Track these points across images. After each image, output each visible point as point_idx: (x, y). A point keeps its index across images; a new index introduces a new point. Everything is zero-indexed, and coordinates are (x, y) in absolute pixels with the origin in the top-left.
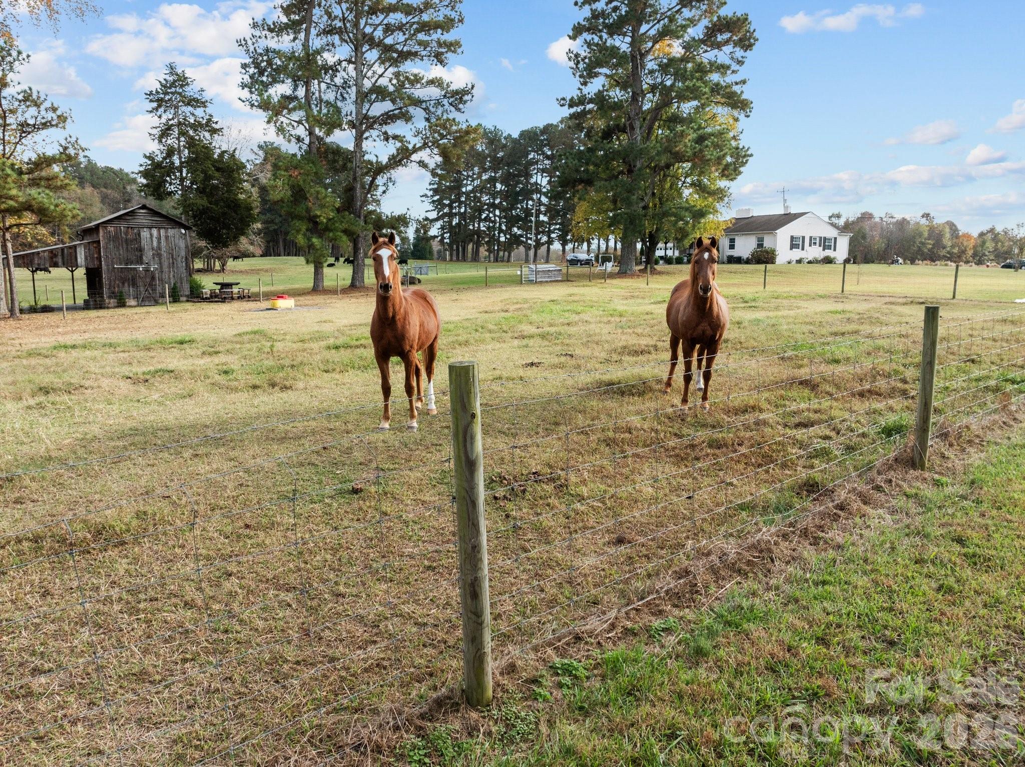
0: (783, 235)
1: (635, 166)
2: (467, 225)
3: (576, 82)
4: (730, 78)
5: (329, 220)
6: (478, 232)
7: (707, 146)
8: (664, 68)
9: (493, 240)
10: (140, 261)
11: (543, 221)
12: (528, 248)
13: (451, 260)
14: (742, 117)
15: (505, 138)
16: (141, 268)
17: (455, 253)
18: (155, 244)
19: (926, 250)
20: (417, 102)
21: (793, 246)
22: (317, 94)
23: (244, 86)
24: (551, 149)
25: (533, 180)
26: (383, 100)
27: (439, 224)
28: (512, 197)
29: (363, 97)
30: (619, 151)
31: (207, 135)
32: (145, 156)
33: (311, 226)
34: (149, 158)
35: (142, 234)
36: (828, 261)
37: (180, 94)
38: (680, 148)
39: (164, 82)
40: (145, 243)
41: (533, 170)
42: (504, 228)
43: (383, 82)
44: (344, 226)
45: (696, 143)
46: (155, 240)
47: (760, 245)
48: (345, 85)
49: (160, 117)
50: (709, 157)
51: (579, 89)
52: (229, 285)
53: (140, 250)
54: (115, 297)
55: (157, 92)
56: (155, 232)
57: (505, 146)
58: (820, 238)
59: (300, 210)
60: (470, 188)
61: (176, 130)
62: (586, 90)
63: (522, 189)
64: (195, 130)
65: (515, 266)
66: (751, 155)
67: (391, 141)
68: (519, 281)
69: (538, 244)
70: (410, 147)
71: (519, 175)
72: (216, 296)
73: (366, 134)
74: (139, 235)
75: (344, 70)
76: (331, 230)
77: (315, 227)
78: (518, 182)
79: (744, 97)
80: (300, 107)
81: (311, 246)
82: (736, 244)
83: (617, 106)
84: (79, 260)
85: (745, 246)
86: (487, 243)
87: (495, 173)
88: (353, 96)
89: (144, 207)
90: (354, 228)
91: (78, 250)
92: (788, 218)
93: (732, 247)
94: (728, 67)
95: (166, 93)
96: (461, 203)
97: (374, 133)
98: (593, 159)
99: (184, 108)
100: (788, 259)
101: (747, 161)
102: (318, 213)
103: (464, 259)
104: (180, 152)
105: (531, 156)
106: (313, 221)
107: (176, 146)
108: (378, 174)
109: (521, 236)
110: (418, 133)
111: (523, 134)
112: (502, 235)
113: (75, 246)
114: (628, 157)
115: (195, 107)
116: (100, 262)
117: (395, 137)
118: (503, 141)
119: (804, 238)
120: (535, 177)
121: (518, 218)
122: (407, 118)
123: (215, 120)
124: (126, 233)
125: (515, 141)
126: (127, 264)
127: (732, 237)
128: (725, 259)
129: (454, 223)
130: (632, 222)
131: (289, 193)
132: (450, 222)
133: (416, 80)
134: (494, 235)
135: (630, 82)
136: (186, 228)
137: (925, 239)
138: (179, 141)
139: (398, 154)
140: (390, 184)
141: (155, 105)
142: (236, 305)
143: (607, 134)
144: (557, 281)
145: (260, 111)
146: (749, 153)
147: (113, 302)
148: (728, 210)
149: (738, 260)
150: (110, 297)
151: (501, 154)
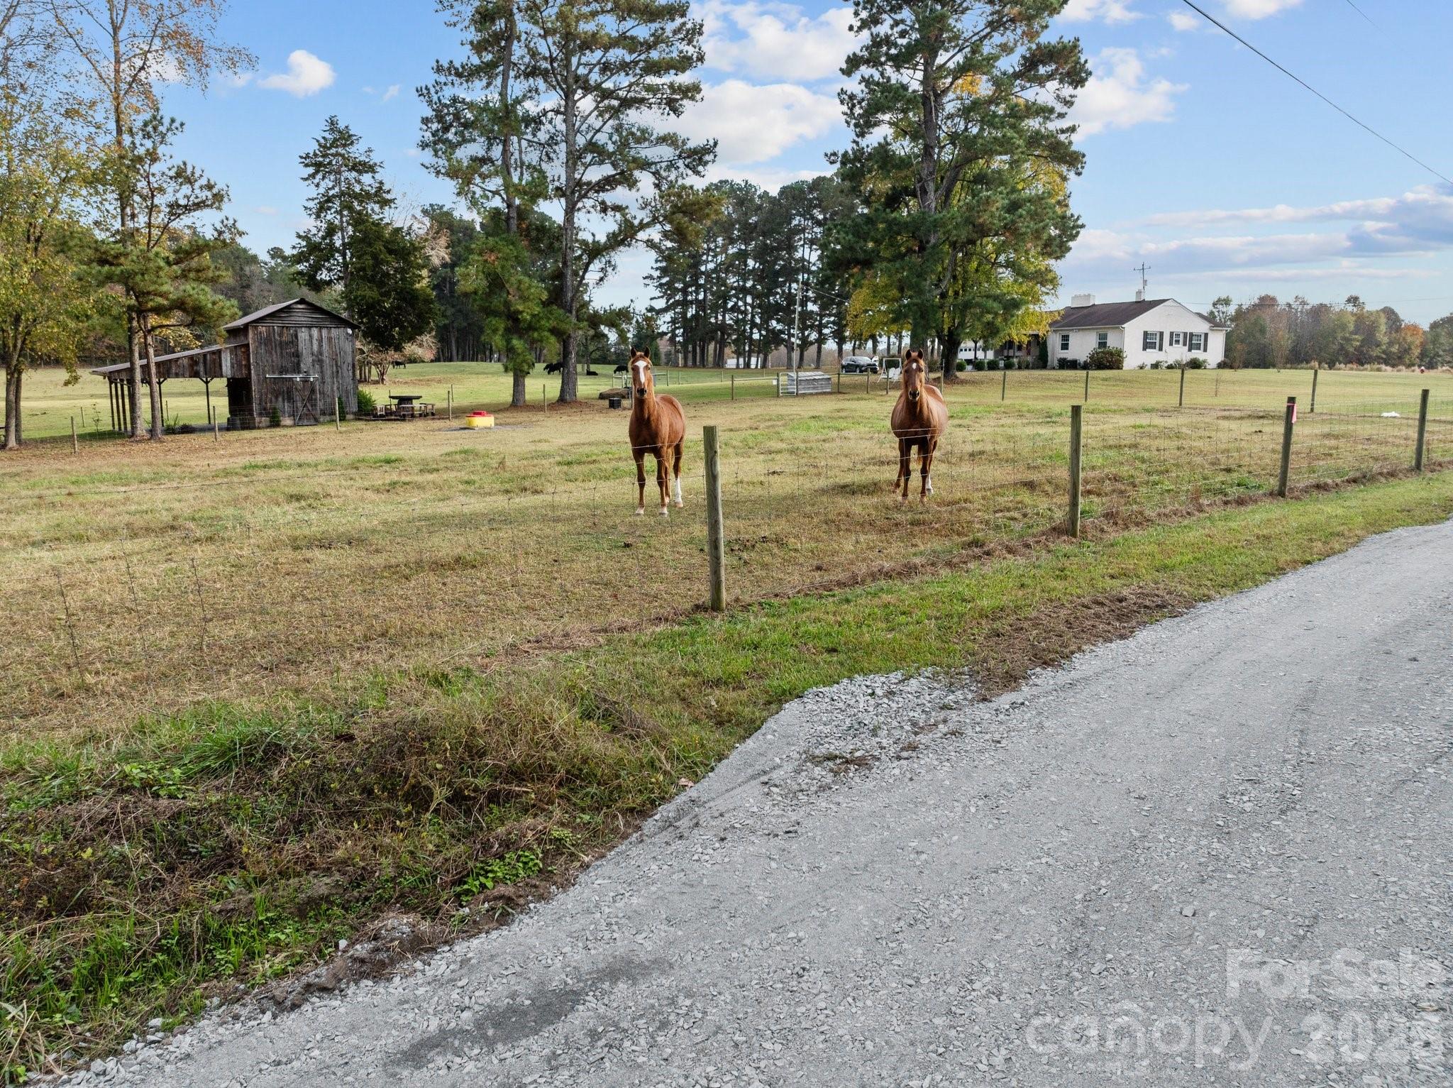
0: (1133, 331)
1: (928, 242)
2: (706, 317)
3: (850, 133)
4: (1054, 125)
5: (533, 316)
6: (723, 327)
7: (1021, 216)
8: (966, 112)
9: (743, 338)
10: (297, 369)
11: (812, 312)
12: (790, 348)
13: (685, 365)
14: (1072, 175)
15: (760, 197)
16: (298, 378)
17: (690, 355)
18: (315, 347)
19: (1351, 350)
20: (645, 165)
21: (1147, 345)
22: (517, 155)
23: (424, 145)
24: (823, 211)
25: (798, 255)
26: (601, 163)
27: (668, 317)
28: (769, 278)
29: (574, 158)
30: (906, 223)
31: (376, 207)
32: (299, 236)
33: (510, 323)
34: (306, 238)
35: (299, 334)
36: (1195, 364)
37: (343, 156)
38: (985, 218)
39: (322, 141)
40: (303, 346)
41: (798, 240)
42: (758, 320)
43: (602, 138)
44: (552, 323)
45: (1008, 211)
46: (315, 342)
47: (1103, 344)
48: (552, 141)
49: (317, 185)
50: (1024, 230)
51: (854, 142)
52: (409, 399)
53: (297, 355)
54: (267, 415)
55: (315, 155)
56: (315, 332)
57: (759, 208)
58: (1185, 334)
59: (496, 302)
60: (711, 266)
61: (337, 202)
62: (863, 143)
63: (783, 267)
64: (361, 202)
65: (772, 374)
66: (1083, 226)
67: (610, 213)
68: (775, 393)
69: (805, 343)
70: (636, 222)
71: (779, 249)
72: (391, 413)
73: (580, 205)
74: (296, 336)
75: (550, 122)
76: (536, 329)
77: (515, 325)
78: (777, 259)
79: (1073, 148)
80: (496, 173)
81: (510, 350)
82: (1070, 343)
83: (904, 163)
84: (224, 368)
85: (1083, 345)
86: (735, 342)
87: (747, 244)
88: (563, 156)
89: (302, 301)
90: (563, 326)
91: (223, 355)
92: (1141, 307)
93: (1065, 346)
94: (1052, 110)
95: (324, 156)
96: (699, 287)
97: (588, 203)
98: (872, 233)
99: (346, 174)
100: (1140, 363)
101: (1078, 233)
102: (520, 308)
103: (703, 365)
104: (342, 229)
105: (795, 222)
106: (513, 317)
107: (337, 222)
108: (595, 257)
109: (782, 332)
110: (646, 205)
111: (784, 191)
112: (755, 331)
113: (219, 352)
114: (917, 229)
115: (360, 172)
116: (249, 370)
117: (617, 208)
118: (758, 201)
119: (1162, 334)
120: (801, 250)
121: (778, 307)
122: (632, 183)
123: (386, 188)
124: (281, 335)
125: (773, 201)
126: (281, 373)
127: (1065, 333)
128: (1056, 363)
129: (689, 315)
130: (922, 317)
131: (485, 283)
132: (684, 314)
133: (643, 136)
134: (745, 330)
135: (923, 132)
136: (353, 327)
137: (1351, 333)
138: (342, 216)
139: (620, 231)
140: (610, 270)
141: (311, 170)
142: (420, 424)
143: (893, 200)
144: (825, 393)
145: (448, 179)
146: (1080, 222)
147: (265, 420)
148: (1053, 298)
149: (1072, 365)
150: (260, 415)
151: (753, 219)
